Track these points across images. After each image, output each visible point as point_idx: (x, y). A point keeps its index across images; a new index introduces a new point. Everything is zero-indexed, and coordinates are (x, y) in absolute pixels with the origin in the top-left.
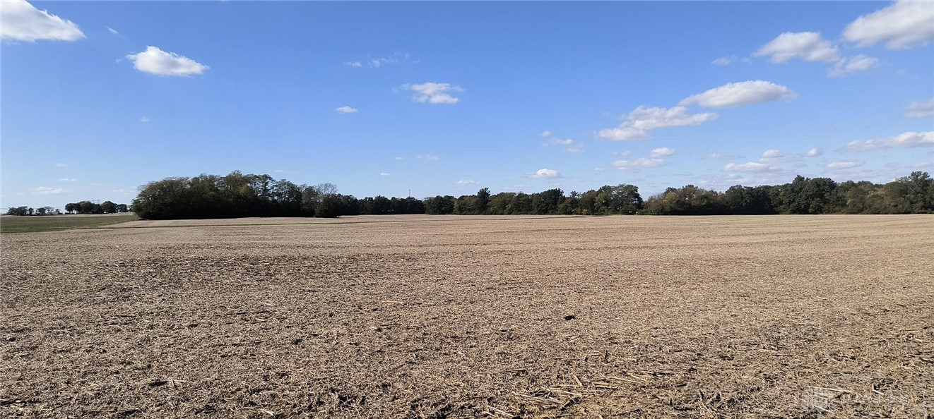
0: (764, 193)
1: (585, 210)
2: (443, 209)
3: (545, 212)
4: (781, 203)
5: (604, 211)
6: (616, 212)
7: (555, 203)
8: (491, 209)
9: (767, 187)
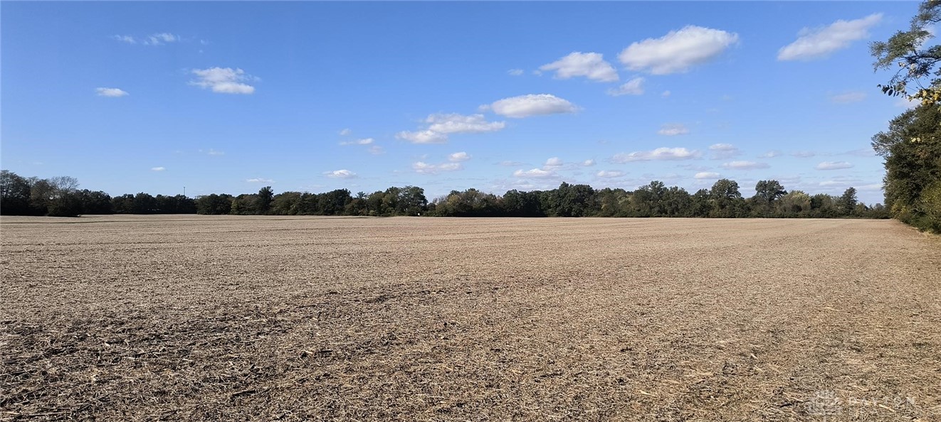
0: (536, 198)
1: (372, 211)
2: (218, 208)
3: (332, 213)
4: (549, 207)
5: (391, 212)
6: (402, 213)
7: (342, 203)
8: (274, 209)
9: (538, 192)
